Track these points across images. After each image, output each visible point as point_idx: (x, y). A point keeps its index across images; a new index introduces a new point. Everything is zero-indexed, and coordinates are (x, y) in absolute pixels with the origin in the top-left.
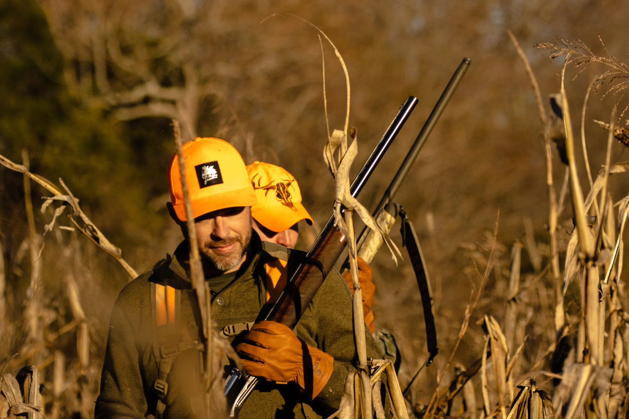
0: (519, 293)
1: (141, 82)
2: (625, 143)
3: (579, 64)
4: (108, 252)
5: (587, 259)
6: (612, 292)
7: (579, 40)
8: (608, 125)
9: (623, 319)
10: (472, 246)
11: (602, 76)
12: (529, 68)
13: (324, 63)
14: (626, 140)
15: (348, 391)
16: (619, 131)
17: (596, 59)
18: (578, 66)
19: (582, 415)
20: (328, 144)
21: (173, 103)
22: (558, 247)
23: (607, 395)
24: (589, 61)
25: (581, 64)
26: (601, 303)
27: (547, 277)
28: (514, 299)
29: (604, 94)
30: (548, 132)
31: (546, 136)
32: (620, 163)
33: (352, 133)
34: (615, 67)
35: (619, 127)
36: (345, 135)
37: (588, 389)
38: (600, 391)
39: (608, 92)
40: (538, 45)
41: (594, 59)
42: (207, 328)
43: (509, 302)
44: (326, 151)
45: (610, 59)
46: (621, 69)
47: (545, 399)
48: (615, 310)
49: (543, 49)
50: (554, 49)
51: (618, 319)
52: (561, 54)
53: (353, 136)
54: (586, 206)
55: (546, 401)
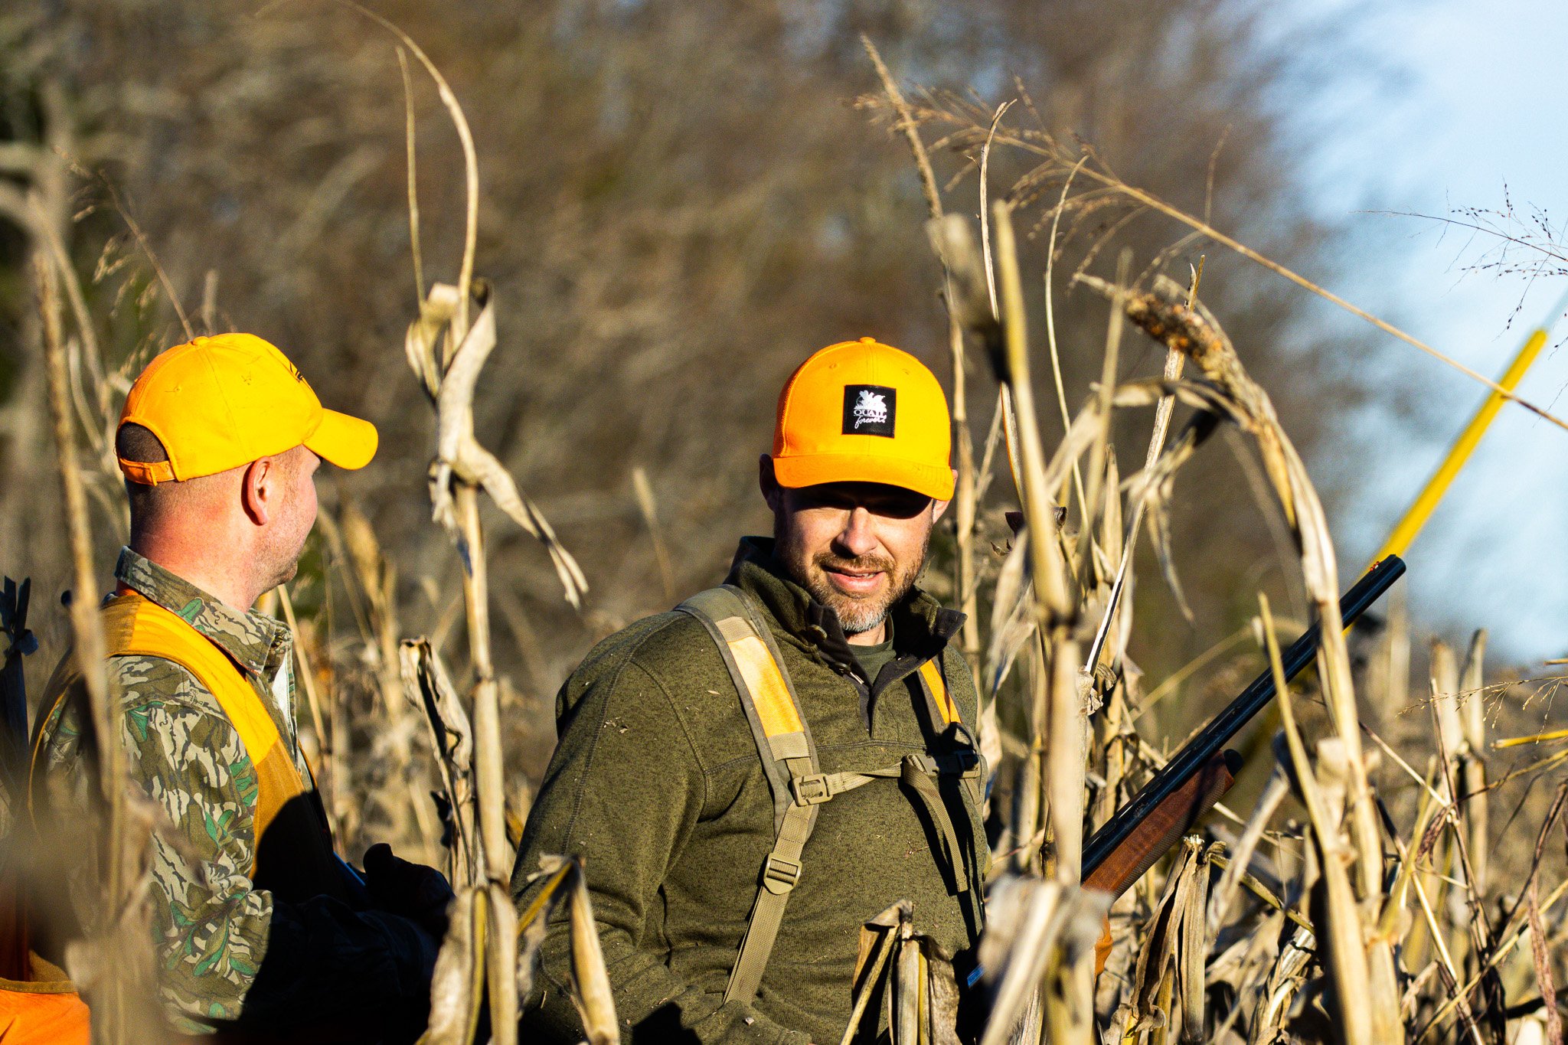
2: (1151, 333)
5: (1053, 622)
6: (1106, 694)
8: (1110, 287)
9: (1136, 759)
14: (1155, 325)
15: (455, 933)
16: (1140, 302)
20: (419, 320)
22: (977, 573)
32: (1138, 381)
33: (479, 295)
35: (1138, 294)
36: (461, 299)
37: (1050, 943)
42: (111, 776)
44: (413, 337)
48: (1118, 737)
51: (1124, 757)
53: (482, 301)
54: (1050, 482)
55: (935, 963)
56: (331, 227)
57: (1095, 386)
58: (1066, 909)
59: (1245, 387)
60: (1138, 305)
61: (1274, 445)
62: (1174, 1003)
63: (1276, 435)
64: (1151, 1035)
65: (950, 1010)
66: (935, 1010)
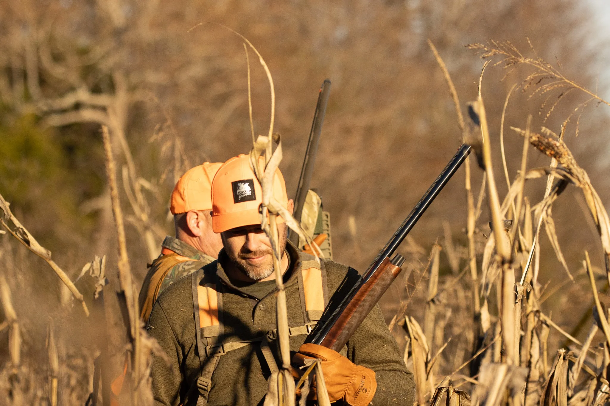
0: (438, 295)
1: (72, 89)
2: (540, 150)
4: (38, 255)
5: (503, 263)
6: (527, 293)
8: (524, 132)
9: (539, 320)
12: (447, 76)
13: (249, 70)
14: (541, 146)
15: (272, 390)
16: (535, 137)
17: (524, 60)
20: (253, 149)
21: (104, 109)
22: (476, 249)
23: (523, 393)
26: (517, 304)
27: (465, 279)
28: (433, 301)
29: (531, 95)
30: (466, 139)
32: (536, 168)
33: (276, 140)
34: (542, 69)
35: (534, 134)
36: (269, 141)
37: (504, 389)
38: (515, 390)
39: (535, 93)
42: (135, 329)
43: (428, 303)
45: (537, 60)
46: (549, 71)
47: (462, 397)
48: (532, 311)
50: (485, 50)
51: (534, 320)
54: (503, 210)
55: (463, 401)
57: (519, 171)
58: (510, 375)
61: (589, 192)
63: (590, 188)
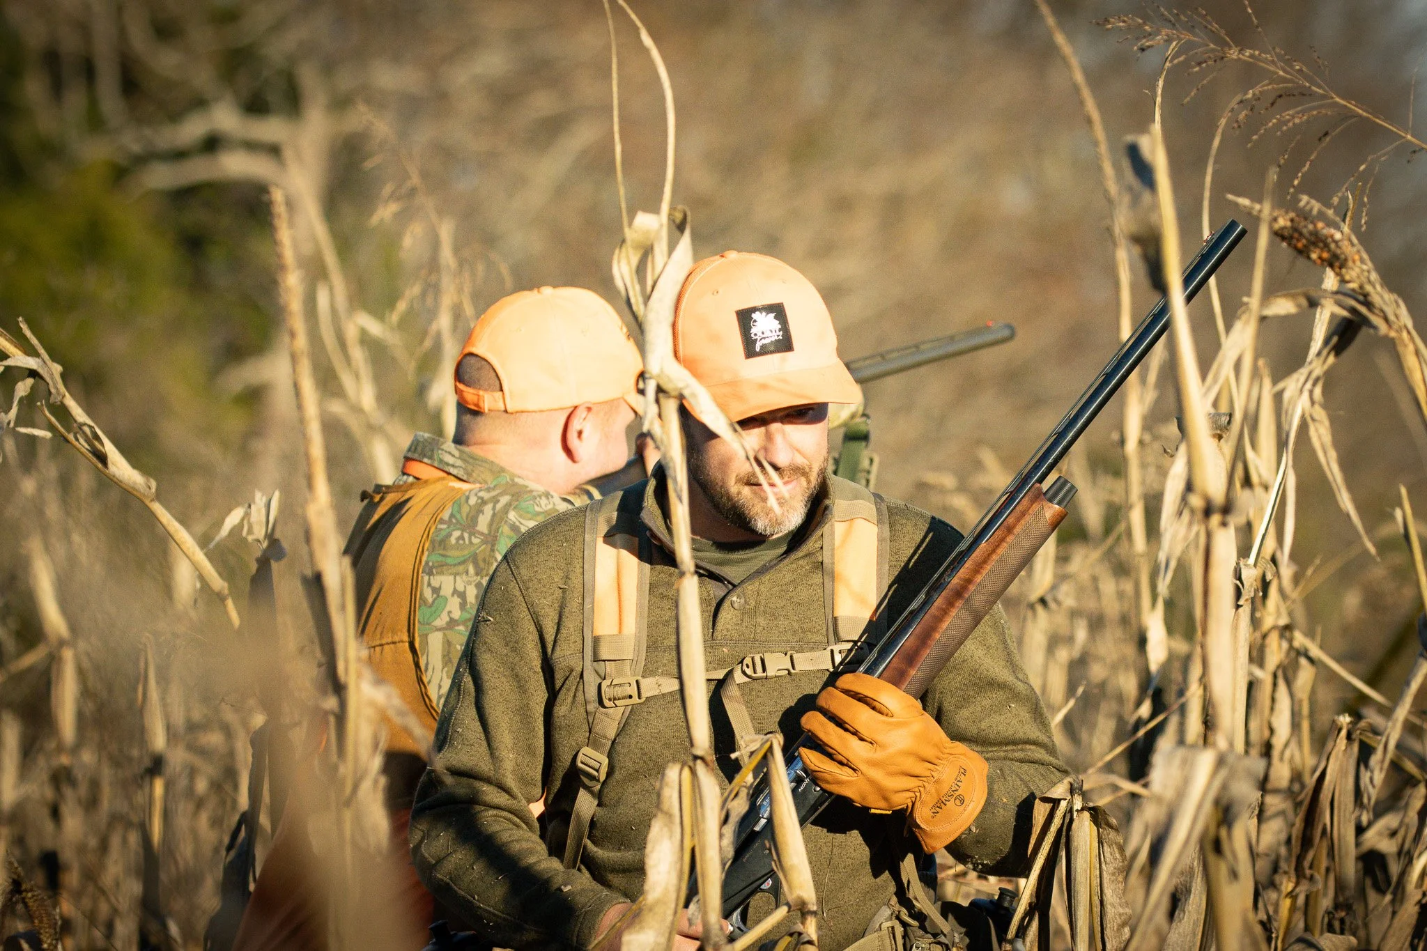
0: (1054, 587)
1: (199, 103)
2: (1296, 248)
3: (1199, 64)
4: (126, 487)
5: (1208, 512)
6: (1265, 585)
7: (1200, 9)
8: (1257, 207)
9: (1291, 647)
10: (949, 481)
11: (1251, 91)
12: (1079, 77)
13: (614, 60)
14: (1298, 240)
15: (665, 806)
16: (1285, 219)
17: (1239, 54)
18: (1197, 69)
19: (1195, 864)
20: (624, 245)
21: (274, 151)
22: (1143, 482)
23: (1253, 818)
24: (1222, 58)
25: (1204, 65)
26: (1241, 610)
27: (1117, 551)
28: (1043, 601)
29: (1256, 134)
30: (1123, 222)
31: (1117, 231)
32: (1285, 292)
33: (678, 221)
34: (1281, 73)
35: (1282, 212)
36: (661, 225)
37: (1208, 806)
38: (1235, 809)
39: (1265, 130)
40: (1108, 21)
41: (1233, 54)
42: (347, 661)
43: (1031, 607)
44: (619, 262)
45: (1269, 53)
46: (1296, 77)
47: (1103, 826)
48: (1274, 628)
49: (1120, 29)
50: (1145, 30)
51: (1280, 646)
52: (1159, 41)
53: (681, 227)
54: (1208, 390)
55: (1105, 832)
56: (561, 191)
57: (1245, 299)
58: (1223, 773)
59: (1381, 296)
60: (1282, 222)
61: (1411, 348)
62: (1328, 870)
63: (1412, 339)
64: (1307, 897)
65: (1119, 875)
66: (1105, 875)
